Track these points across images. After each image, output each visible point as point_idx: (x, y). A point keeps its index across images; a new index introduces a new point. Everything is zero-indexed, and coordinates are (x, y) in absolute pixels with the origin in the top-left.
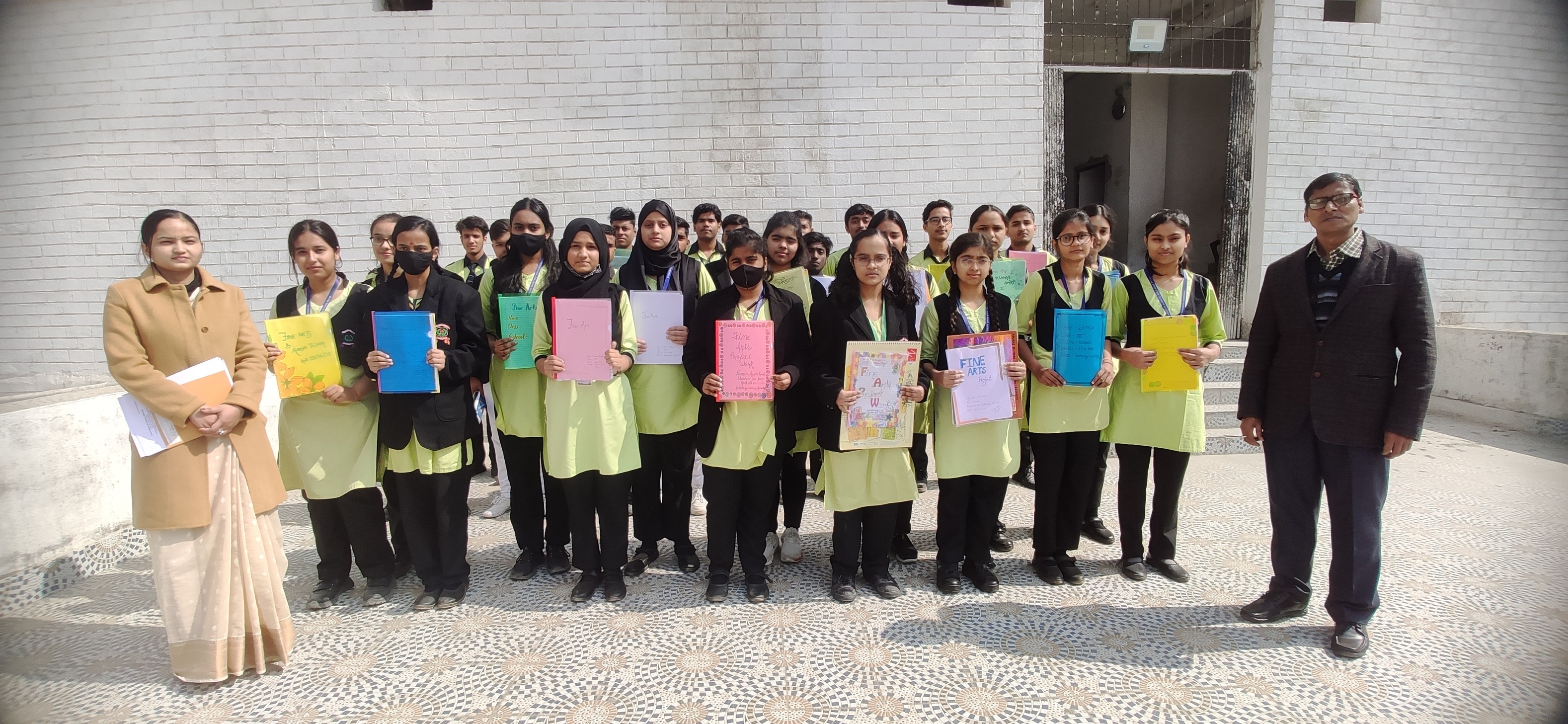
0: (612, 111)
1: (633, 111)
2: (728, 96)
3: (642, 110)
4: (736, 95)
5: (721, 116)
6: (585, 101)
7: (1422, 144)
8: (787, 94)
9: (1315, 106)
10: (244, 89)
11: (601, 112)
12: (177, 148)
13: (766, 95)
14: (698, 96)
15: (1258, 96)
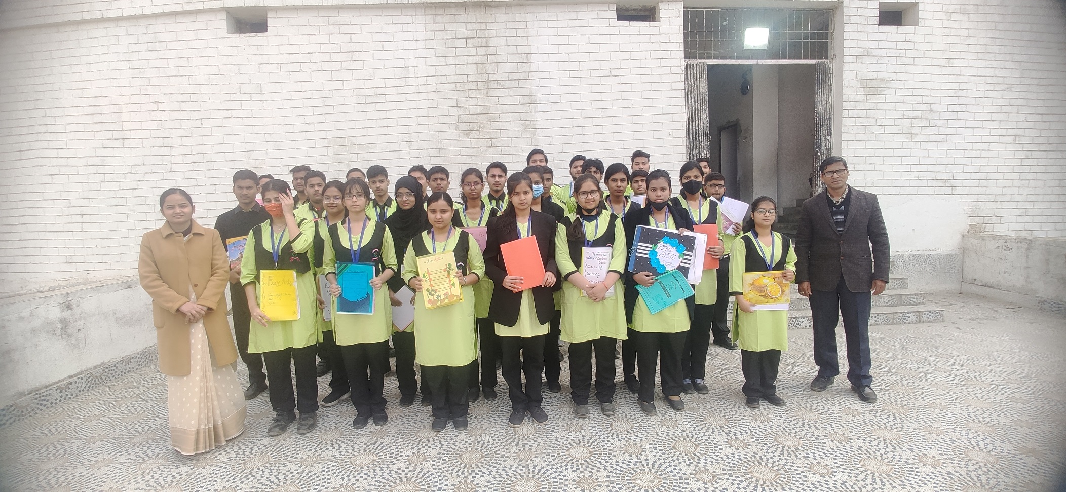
0: (389, 98)
1: (403, 97)
2: (467, 87)
3: (409, 97)
4: (472, 86)
5: (463, 100)
6: (371, 92)
7: (951, 108)
8: (508, 84)
9: (874, 84)
10: (142, 88)
11: (382, 99)
12: (97, 127)
13: (493, 85)
14: (447, 87)
15: (834, 78)
